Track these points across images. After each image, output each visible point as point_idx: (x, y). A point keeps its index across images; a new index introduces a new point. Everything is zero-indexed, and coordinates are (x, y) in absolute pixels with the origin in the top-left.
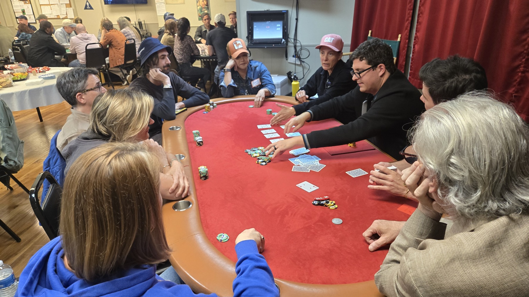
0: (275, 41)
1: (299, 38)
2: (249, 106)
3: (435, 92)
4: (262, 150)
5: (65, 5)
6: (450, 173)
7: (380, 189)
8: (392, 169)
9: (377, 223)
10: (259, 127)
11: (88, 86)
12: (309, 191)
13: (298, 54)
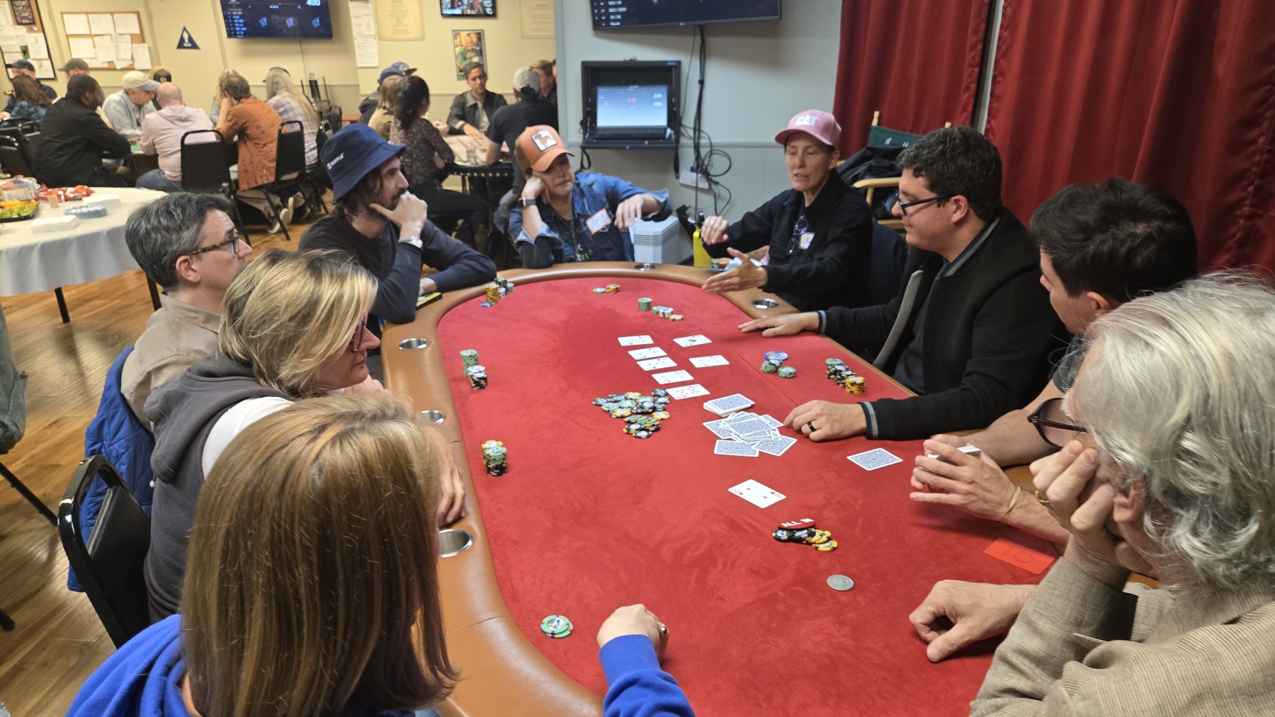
0: (649, 132)
1: (706, 126)
2: (595, 290)
3: (1065, 266)
4: (635, 400)
5: (129, 37)
6: (1181, 476)
7: (942, 501)
8: (968, 453)
9: (946, 589)
10: (624, 341)
11: (206, 240)
12: (763, 504)
13: (703, 164)
